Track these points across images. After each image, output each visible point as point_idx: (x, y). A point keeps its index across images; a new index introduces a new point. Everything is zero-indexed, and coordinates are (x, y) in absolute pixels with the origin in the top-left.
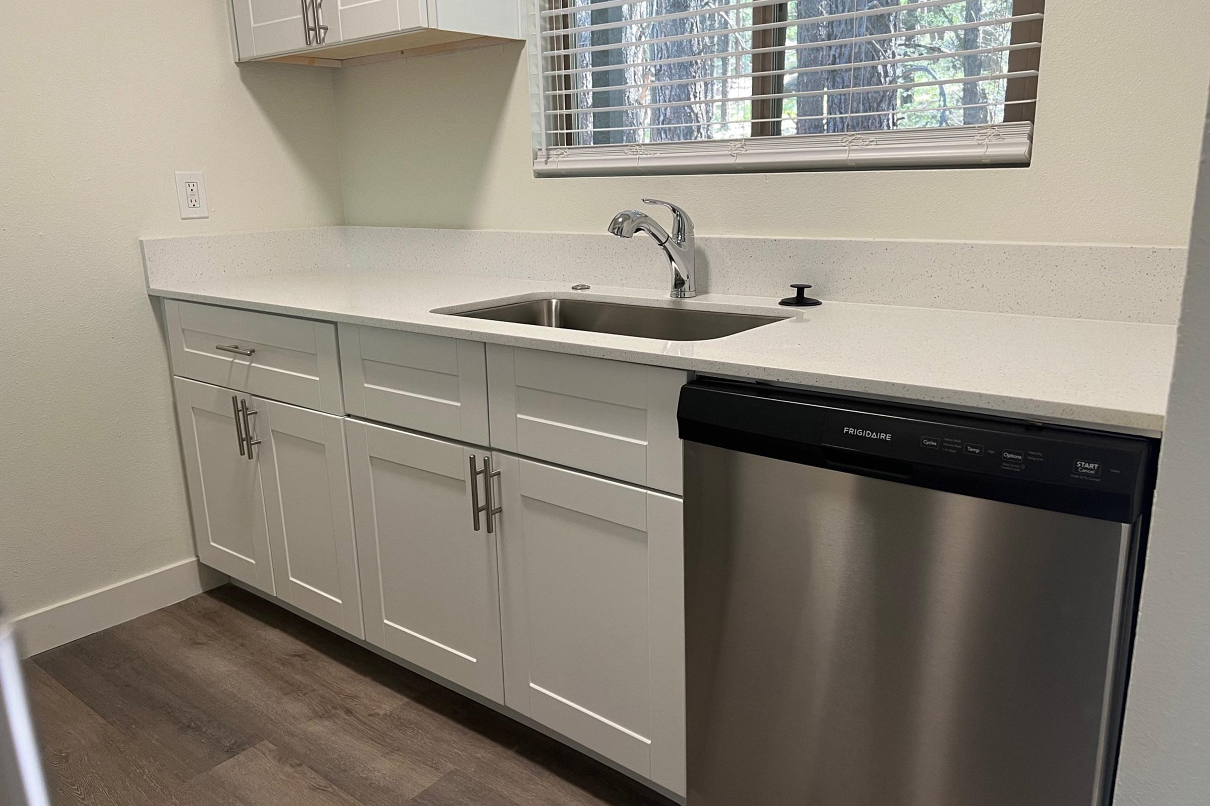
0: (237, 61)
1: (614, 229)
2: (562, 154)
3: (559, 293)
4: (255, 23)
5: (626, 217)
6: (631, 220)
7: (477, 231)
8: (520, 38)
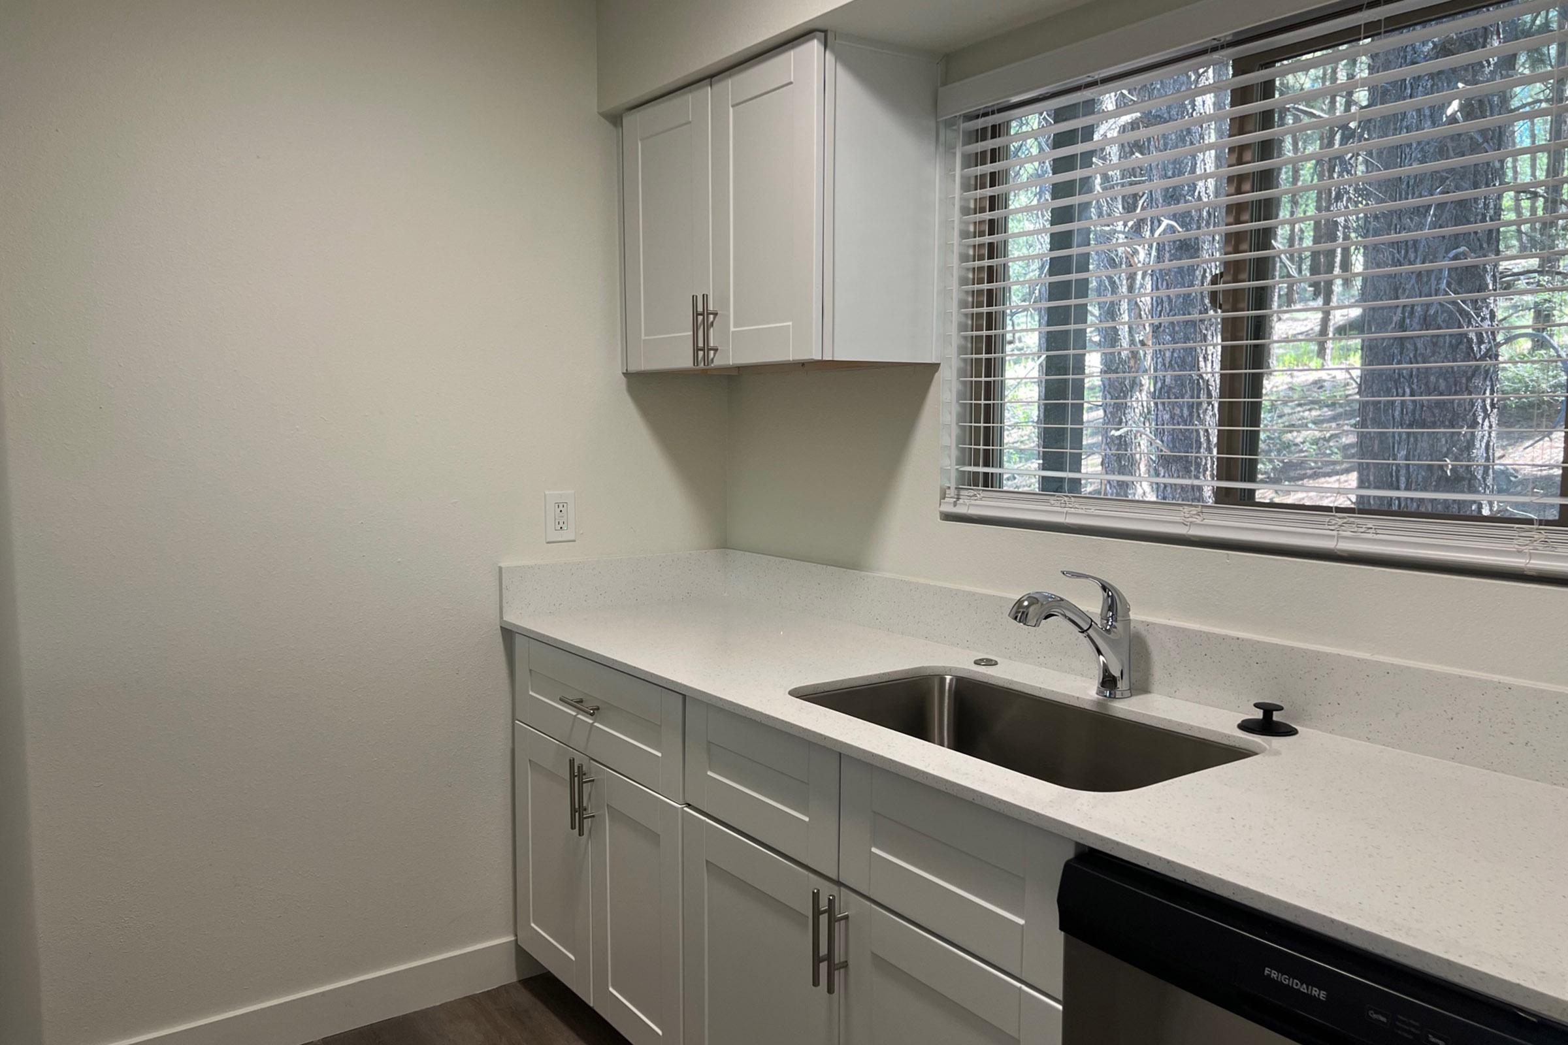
0: (625, 371)
1: (1017, 612)
2: (975, 495)
3: (956, 669)
4: (645, 336)
5: (1033, 600)
6: (1040, 604)
7: (870, 574)
8: (934, 361)
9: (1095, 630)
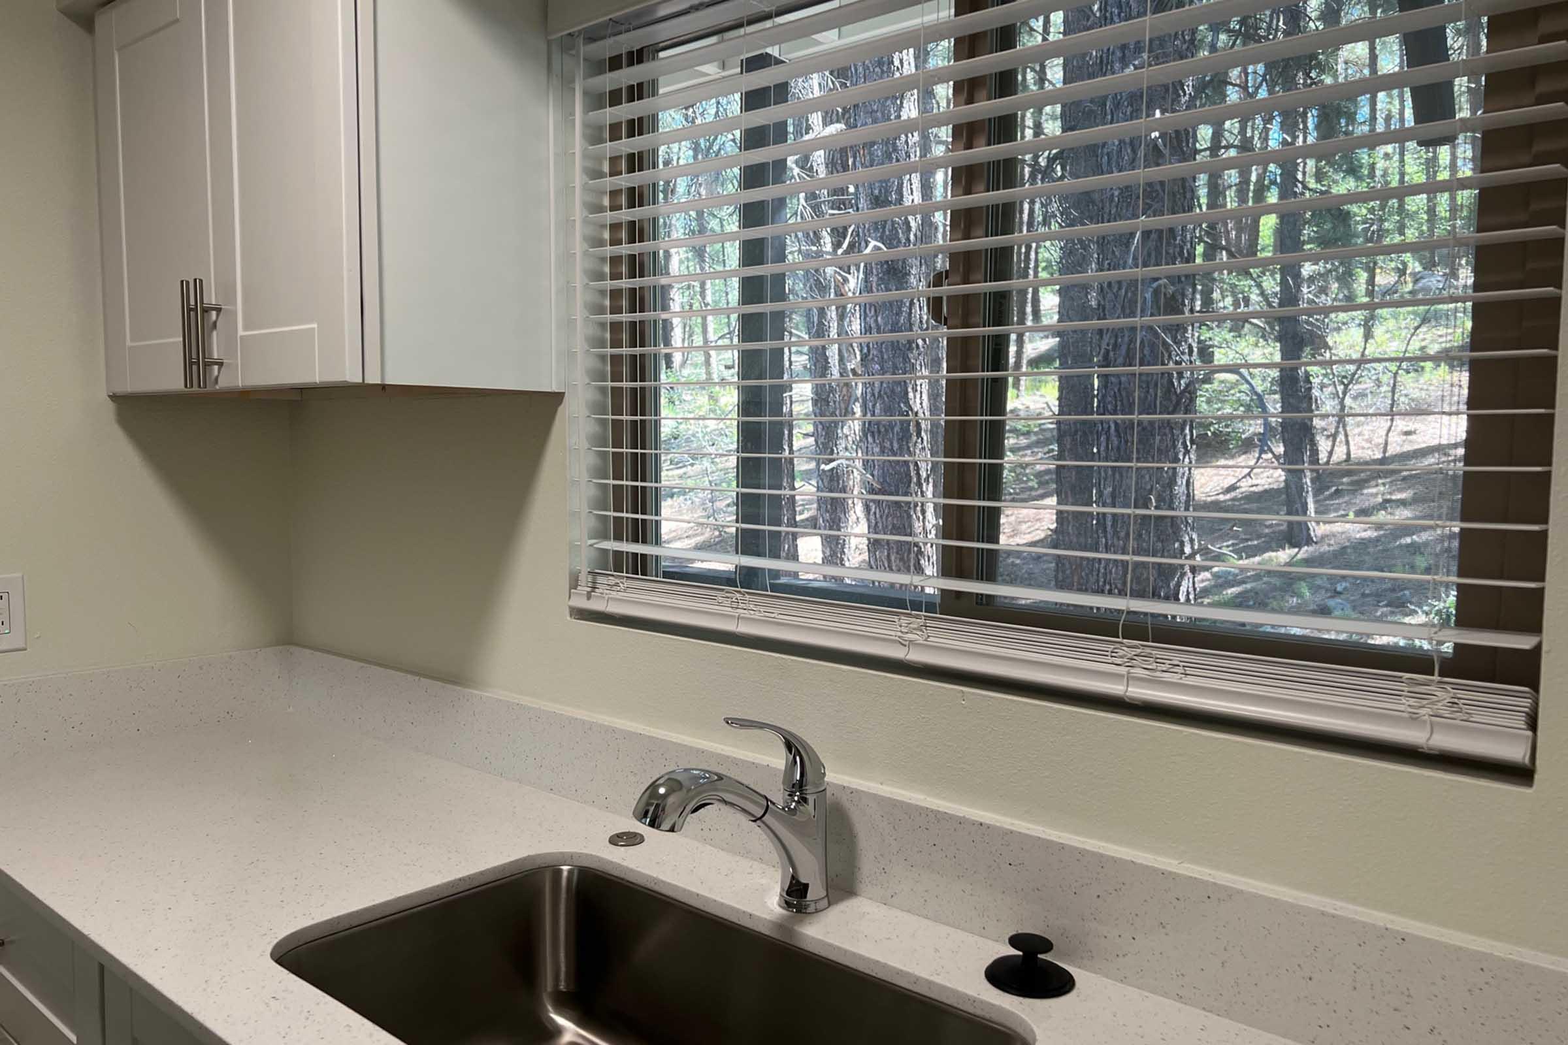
0: (112, 393)
2: (617, 585)
3: (580, 855)
4: (132, 340)
5: (674, 785)
6: (684, 790)
7: (476, 692)
8: (554, 388)
9: (775, 814)
